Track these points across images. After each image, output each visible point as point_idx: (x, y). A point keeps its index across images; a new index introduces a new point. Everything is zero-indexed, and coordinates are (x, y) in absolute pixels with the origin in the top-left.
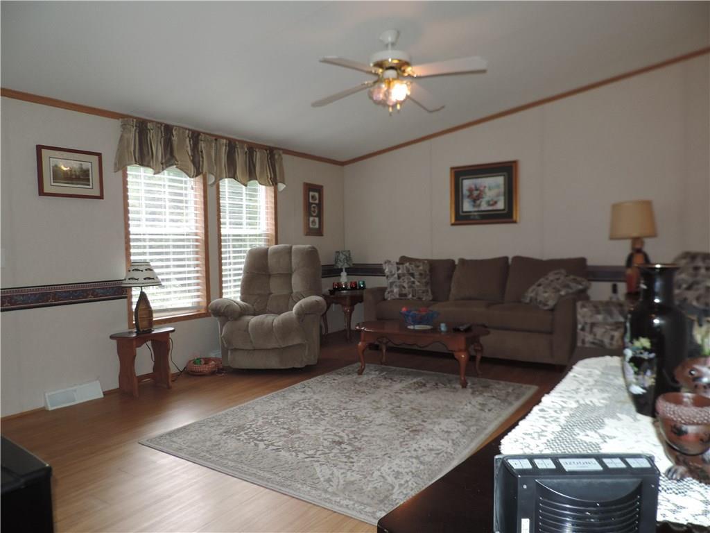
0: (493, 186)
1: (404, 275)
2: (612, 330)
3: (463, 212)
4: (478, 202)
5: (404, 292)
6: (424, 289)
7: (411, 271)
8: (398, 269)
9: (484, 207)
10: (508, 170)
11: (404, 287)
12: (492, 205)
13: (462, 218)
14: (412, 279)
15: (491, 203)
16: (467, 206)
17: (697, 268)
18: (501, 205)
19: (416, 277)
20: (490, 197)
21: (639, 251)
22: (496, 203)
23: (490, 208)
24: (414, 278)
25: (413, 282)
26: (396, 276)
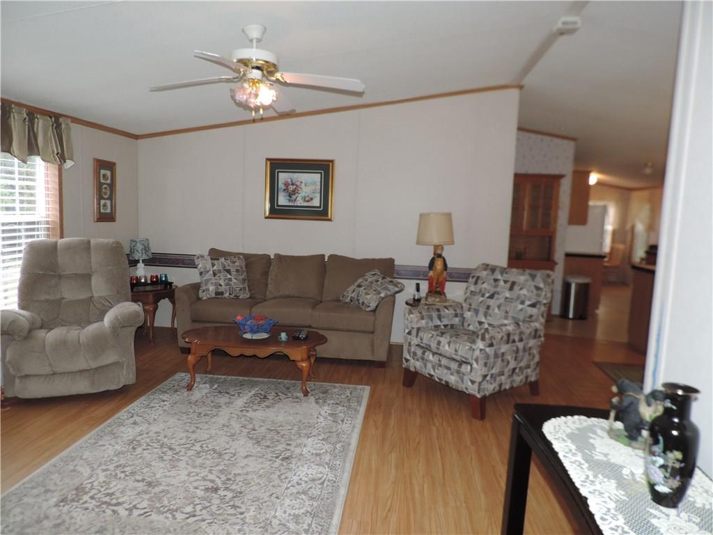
0: (309, 182)
1: (220, 271)
2: (437, 335)
3: (278, 206)
4: (294, 197)
5: (220, 291)
6: (242, 286)
7: (227, 268)
8: (213, 265)
9: (300, 202)
10: (324, 168)
11: (221, 285)
12: (308, 201)
13: (277, 212)
14: (229, 276)
15: (307, 199)
16: (282, 200)
17: (496, 280)
18: (316, 202)
19: (232, 273)
20: (306, 193)
21: (440, 256)
22: (312, 199)
23: (306, 204)
24: (230, 275)
25: (230, 280)
26: (211, 272)
